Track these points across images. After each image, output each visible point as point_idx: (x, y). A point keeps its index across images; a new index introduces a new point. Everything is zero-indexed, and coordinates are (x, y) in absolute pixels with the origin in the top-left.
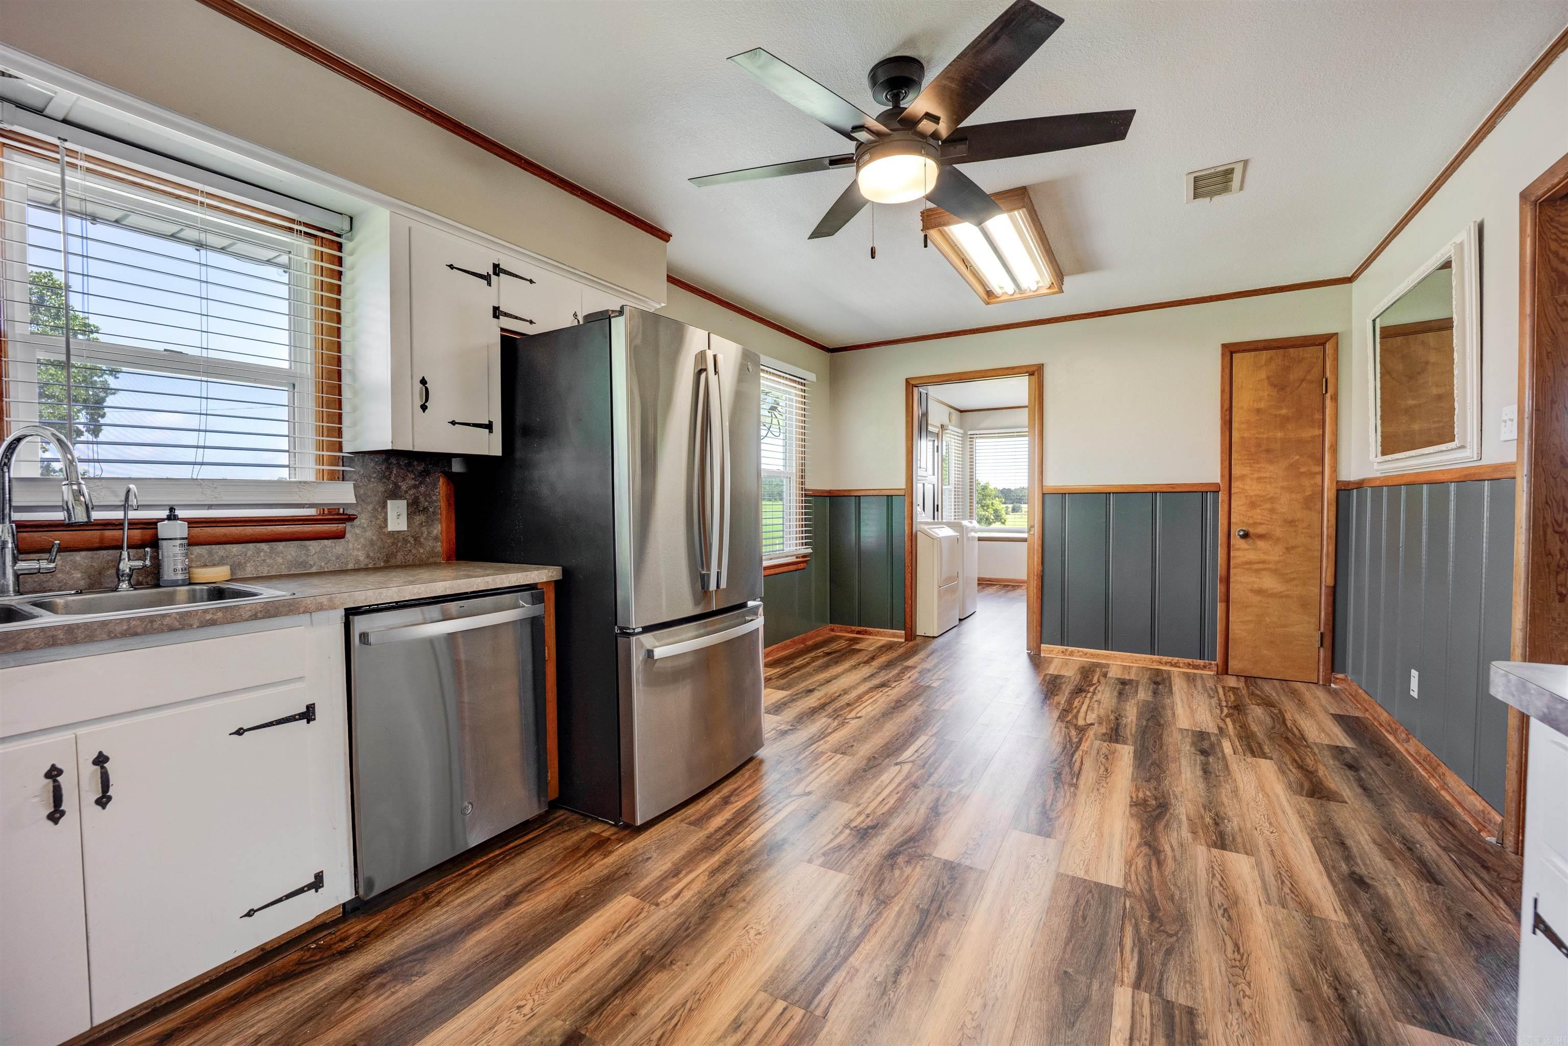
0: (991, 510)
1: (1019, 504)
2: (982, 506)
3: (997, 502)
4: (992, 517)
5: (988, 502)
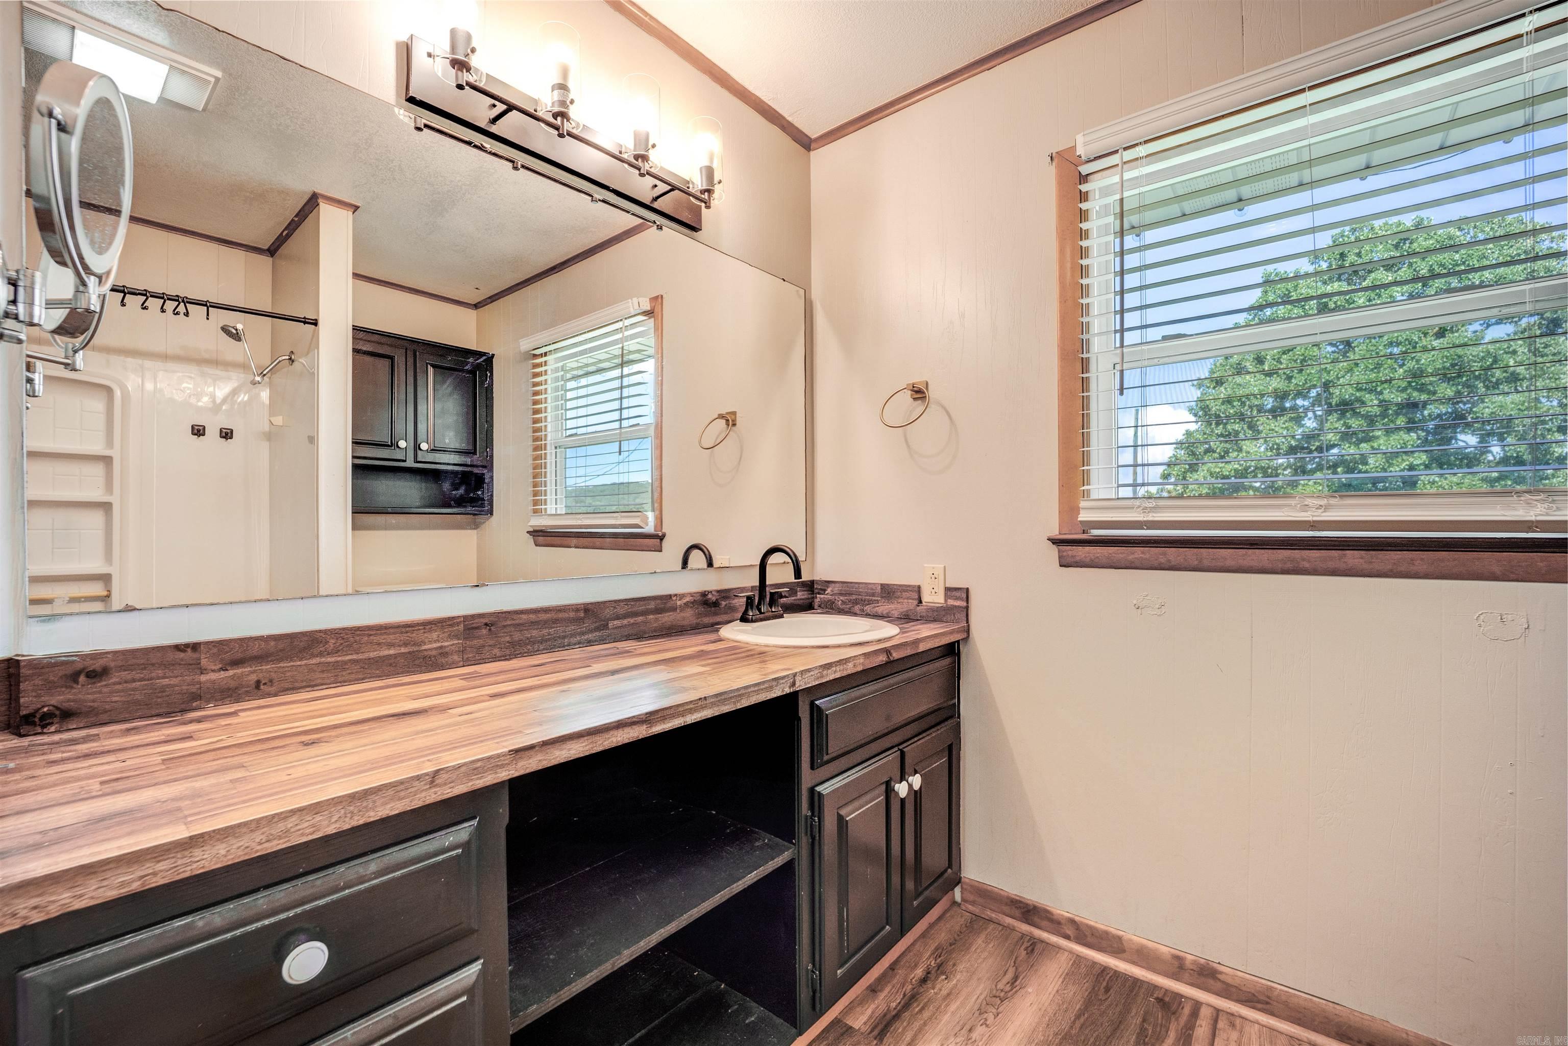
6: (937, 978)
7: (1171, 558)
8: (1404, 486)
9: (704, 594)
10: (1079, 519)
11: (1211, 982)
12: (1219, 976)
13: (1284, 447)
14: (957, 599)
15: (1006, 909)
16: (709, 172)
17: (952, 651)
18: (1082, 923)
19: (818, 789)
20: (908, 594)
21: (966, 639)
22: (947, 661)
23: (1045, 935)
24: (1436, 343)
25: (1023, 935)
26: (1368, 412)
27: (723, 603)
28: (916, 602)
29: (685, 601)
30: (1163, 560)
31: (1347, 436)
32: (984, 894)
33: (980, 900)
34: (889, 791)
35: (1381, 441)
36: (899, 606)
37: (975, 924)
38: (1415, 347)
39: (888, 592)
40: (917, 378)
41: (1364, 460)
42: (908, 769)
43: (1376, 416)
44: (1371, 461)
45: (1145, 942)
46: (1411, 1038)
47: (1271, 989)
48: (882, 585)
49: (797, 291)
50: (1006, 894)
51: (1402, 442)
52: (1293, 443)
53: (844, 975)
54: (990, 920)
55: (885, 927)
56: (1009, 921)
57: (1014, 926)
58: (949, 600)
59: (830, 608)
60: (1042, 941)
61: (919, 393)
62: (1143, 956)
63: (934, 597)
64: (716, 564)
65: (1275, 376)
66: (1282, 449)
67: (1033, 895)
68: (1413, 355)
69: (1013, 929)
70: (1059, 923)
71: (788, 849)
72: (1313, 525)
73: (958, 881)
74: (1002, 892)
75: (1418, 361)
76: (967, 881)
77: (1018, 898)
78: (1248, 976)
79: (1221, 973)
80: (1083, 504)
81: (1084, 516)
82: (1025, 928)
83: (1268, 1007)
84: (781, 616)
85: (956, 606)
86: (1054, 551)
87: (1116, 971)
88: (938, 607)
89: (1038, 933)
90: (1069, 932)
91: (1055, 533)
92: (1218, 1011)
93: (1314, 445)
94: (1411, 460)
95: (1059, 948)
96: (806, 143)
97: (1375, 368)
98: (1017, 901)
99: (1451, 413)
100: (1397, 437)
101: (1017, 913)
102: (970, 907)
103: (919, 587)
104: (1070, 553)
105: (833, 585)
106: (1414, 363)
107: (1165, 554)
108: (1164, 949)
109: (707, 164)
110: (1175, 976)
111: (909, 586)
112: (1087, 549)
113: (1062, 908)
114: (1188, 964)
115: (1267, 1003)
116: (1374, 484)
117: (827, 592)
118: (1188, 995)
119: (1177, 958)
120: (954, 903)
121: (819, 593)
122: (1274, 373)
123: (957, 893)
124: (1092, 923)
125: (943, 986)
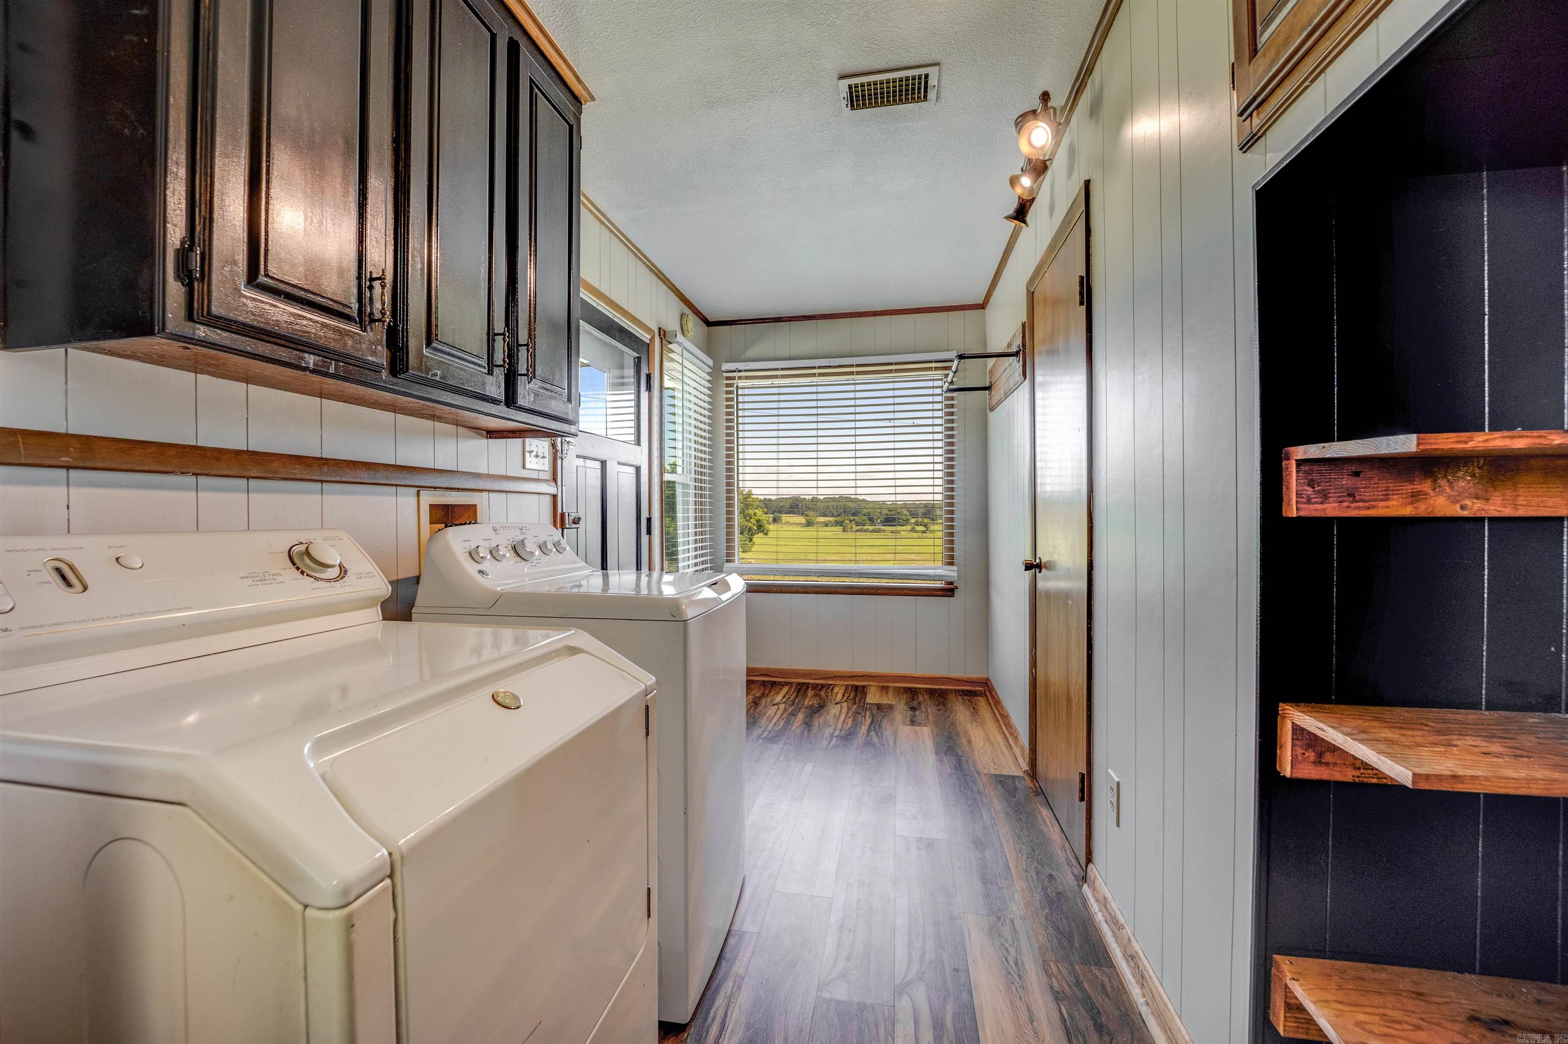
0: (753, 521)
1: (779, 514)
2: (745, 517)
3: (759, 512)
4: (755, 527)
5: (751, 512)
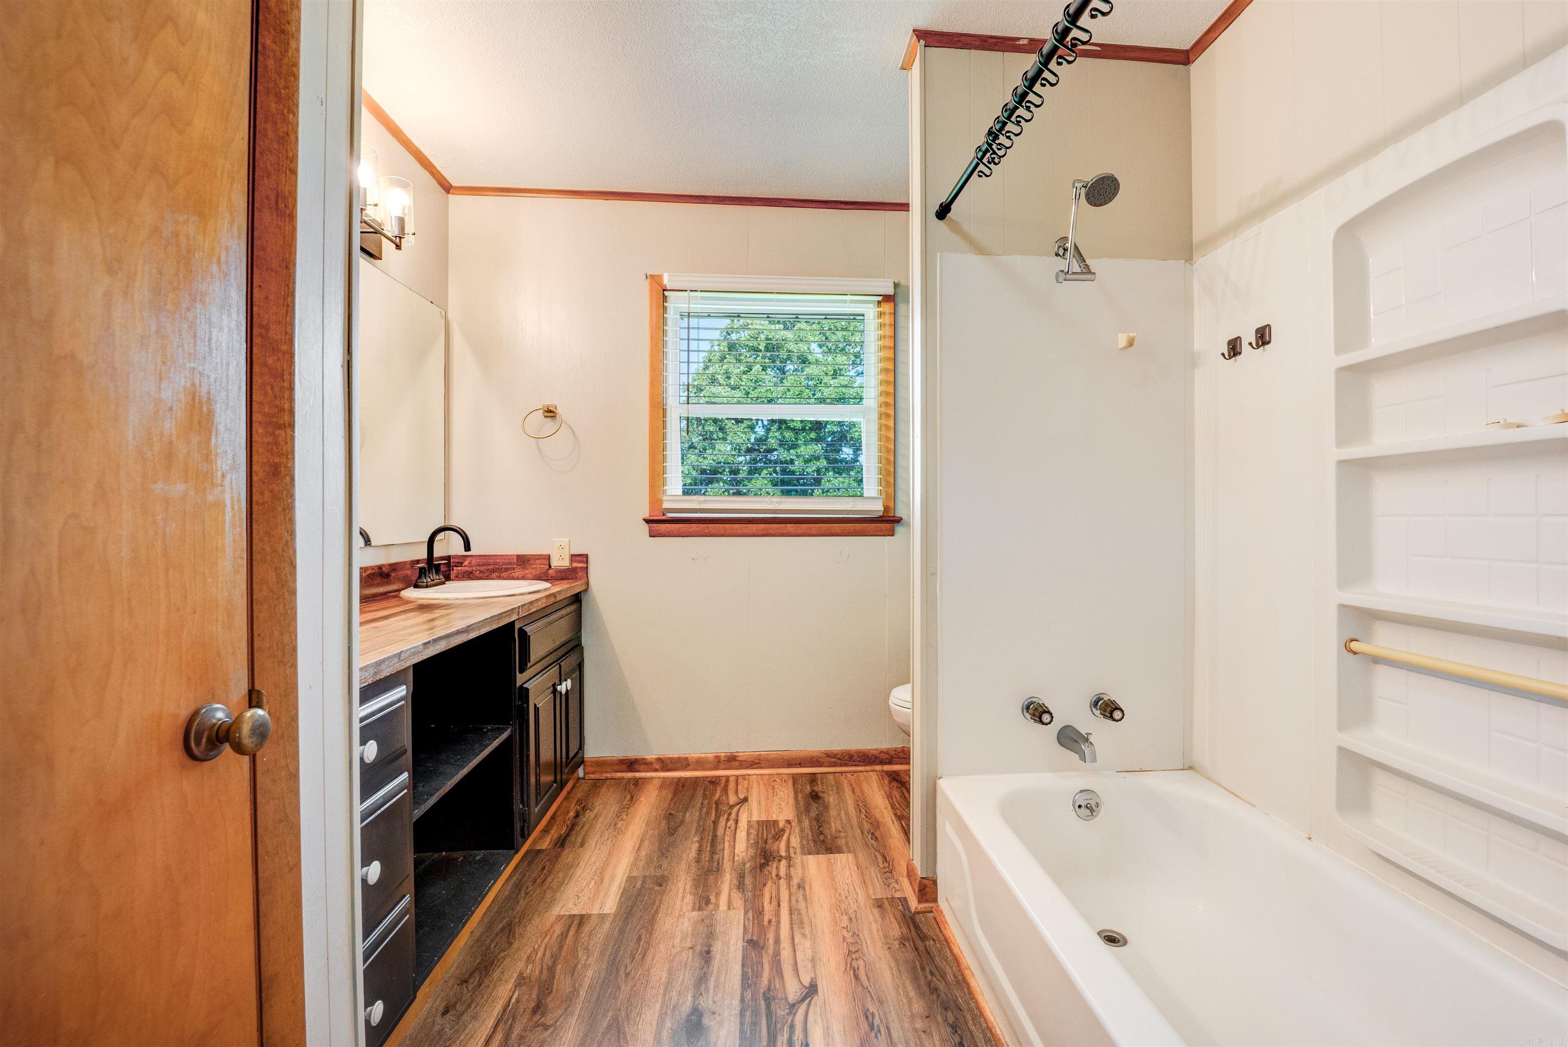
6: (584, 812)
7: (711, 529)
8: (815, 483)
9: (380, 567)
10: (663, 507)
11: (734, 763)
12: (737, 759)
13: (744, 448)
14: (580, 562)
15: (616, 768)
16: (401, 222)
17: (577, 599)
18: (664, 758)
19: (525, 686)
20: (540, 561)
21: (586, 590)
22: (573, 608)
23: (642, 775)
24: (832, 382)
25: (629, 779)
26: (795, 426)
27: (393, 575)
28: (547, 567)
29: (368, 573)
30: (707, 531)
31: (782, 443)
32: (601, 764)
33: (599, 769)
34: (555, 691)
35: (802, 449)
36: (533, 571)
37: (597, 785)
38: (821, 383)
39: (523, 561)
40: (549, 402)
41: (792, 462)
42: (563, 678)
43: (799, 430)
44: (796, 463)
45: (700, 755)
46: (814, 754)
47: (760, 755)
48: (517, 556)
49: (441, 312)
50: (616, 758)
51: (813, 450)
52: (750, 446)
53: (539, 810)
54: (607, 779)
55: (553, 785)
56: (619, 775)
57: (623, 777)
58: (574, 564)
59: (469, 576)
60: (641, 779)
61: (550, 413)
62: (700, 764)
63: (560, 561)
64: (374, 542)
65: (738, 390)
66: (742, 450)
67: (632, 754)
68: (820, 388)
69: (623, 778)
70: (651, 763)
71: (509, 728)
72: (774, 511)
73: (582, 762)
74: (613, 758)
75: (822, 393)
76: (588, 759)
77: (625, 758)
78: (750, 753)
79: (738, 756)
80: (665, 498)
81: (666, 505)
82: (629, 775)
83: (759, 765)
84: (444, 583)
85: (579, 567)
86: (645, 527)
87: (685, 778)
88: (565, 569)
89: (638, 775)
90: (657, 767)
91: (647, 516)
92: (737, 777)
93: (762, 448)
94: (818, 464)
95: (652, 778)
96: (447, 188)
97: (799, 394)
98: (624, 760)
99: (840, 432)
100: (810, 447)
101: (624, 767)
102: (592, 776)
103: (549, 555)
104: (656, 528)
105: (471, 558)
106: (820, 394)
107: (708, 528)
108: (710, 755)
109: (401, 215)
110: (716, 768)
111: (542, 555)
112: (666, 525)
113: (651, 756)
114: (722, 759)
115: (759, 763)
116: (798, 481)
117: (464, 564)
118: (722, 775)
119: (717, 757)
120: (579, 779)
121: (456, 566)
122: (738, 388)
123: (581, 772)
124: (671, 756)
125: (589, 815)
